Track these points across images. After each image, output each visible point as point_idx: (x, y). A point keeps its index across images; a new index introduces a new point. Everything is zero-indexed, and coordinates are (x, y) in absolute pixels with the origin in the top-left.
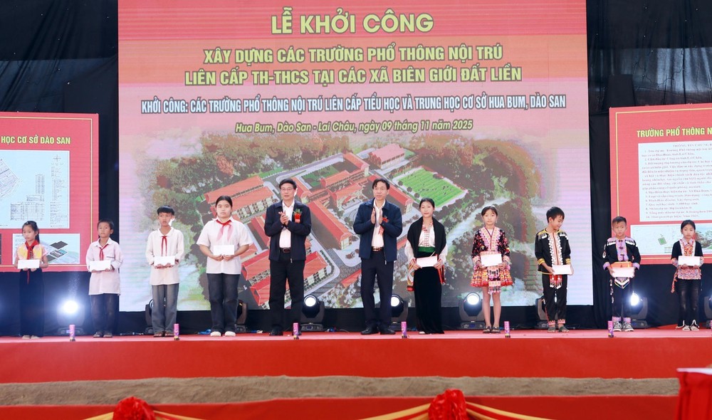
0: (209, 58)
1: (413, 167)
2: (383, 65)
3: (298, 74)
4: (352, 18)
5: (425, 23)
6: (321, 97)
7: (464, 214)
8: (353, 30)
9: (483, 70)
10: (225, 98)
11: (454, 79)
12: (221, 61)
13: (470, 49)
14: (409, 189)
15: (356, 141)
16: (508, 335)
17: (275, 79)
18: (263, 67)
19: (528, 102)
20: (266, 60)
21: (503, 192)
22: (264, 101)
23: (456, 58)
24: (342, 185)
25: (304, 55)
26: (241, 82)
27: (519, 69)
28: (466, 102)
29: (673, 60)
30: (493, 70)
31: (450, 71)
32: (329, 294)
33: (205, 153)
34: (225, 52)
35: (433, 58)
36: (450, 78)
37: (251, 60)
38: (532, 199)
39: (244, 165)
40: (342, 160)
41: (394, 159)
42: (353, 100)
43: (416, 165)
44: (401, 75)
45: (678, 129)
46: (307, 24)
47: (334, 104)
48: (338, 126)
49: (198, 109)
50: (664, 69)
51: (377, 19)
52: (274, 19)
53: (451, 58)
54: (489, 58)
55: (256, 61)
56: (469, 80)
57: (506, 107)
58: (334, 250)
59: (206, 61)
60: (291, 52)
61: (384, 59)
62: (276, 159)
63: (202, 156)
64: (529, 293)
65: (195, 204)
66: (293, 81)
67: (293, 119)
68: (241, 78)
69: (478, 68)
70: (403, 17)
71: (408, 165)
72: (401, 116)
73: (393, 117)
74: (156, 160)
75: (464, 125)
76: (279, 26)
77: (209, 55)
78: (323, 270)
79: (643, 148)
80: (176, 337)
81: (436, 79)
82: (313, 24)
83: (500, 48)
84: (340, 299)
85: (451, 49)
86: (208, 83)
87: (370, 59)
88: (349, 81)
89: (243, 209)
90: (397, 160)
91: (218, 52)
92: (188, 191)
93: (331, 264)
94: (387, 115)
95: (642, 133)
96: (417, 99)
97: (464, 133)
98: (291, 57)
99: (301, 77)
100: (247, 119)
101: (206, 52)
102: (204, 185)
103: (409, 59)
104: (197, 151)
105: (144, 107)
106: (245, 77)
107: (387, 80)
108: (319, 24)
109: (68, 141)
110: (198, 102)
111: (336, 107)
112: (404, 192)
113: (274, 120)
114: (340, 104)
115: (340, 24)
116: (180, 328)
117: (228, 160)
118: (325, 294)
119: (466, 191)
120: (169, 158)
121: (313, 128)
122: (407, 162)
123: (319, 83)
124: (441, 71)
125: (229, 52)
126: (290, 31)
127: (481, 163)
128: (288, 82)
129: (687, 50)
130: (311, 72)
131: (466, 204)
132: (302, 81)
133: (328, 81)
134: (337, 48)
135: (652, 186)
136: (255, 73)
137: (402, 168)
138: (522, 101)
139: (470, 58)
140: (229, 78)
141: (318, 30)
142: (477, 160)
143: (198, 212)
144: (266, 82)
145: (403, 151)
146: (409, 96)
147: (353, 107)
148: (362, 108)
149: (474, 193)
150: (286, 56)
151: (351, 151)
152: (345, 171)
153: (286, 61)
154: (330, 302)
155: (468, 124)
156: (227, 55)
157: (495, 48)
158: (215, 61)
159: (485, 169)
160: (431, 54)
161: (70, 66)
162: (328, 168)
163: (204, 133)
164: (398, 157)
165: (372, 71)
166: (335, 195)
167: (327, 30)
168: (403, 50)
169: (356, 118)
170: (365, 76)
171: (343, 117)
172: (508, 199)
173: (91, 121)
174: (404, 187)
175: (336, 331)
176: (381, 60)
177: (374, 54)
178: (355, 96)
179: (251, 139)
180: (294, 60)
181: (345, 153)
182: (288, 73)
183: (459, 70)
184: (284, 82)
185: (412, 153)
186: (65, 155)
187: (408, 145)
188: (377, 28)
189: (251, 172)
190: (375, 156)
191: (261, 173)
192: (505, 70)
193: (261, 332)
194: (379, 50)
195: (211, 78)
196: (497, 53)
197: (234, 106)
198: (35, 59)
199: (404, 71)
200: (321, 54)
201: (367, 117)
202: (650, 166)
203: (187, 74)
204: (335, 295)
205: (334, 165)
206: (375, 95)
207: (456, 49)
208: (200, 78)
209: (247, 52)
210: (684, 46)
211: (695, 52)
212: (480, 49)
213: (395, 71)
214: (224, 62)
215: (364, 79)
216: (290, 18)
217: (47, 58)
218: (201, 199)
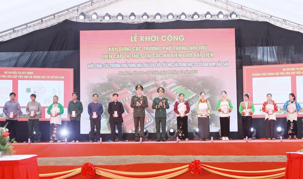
0: (110, 50)
1: (178, 86)
2: (168, 52)
3: (139, 55)
4: (157, 36)
5: (182, 38)
6: (147, 63)
7: (195, 102)
8: (158, 40)
9: (201, 54)
10: (115, 63)
11: (191, 57)
12: (114, 51)
13: (197, 47)
14: (177, 93)
15: (159, 77)
16: (212, 141)
17: (132, 57)
18: (128, 53)
19: (216, 64)
20: (129, 51)
21: (207, 94)
22: (128, 64)
23: (192, 49)
24: (154, 92)
25: (141, 49)
26: (120, 58)
27: (213, 53)
28: (195, 64)
29: (263, 50)
30: (204, 54)
31: (190, 54)
32: (150, 128)
33: (108, 81)
34: (115, 48)
35: (184, 50)
36: (190, 56)
37: (124, 50)
38: (217, 97)
39: (121, 85)
40: (154, 84)
41: (171, 83)
42: (158, 64)
43: (179, 85)
44: (174, 55)
45: (265, 73)
46: (142, 39)
47: (152, 65)
48: (153, 72)
49: (106, 67)
50: (261, 53)
51: (166, 37)
52: (131, 37)
53: (190, 50)
54: (203, 50)
55: (125, 51)
56: (196, 57)
57: (209, 66)
58: (152, 113)
59: (109, 51)
60: (137, 48)
61: (168, 50)
62: (132, 83)
63: (108, 82)
64: (216, 127)
65: (105, 98)
66: (138, 57)
67: (138, 70)
68: (120, 56)
69: (199, 53)
70: (174, 36)
71: (176, 85)
72: (173, 69)
73: (171, 69)
74: (92, 84)
75: (195, 72)
76: (133, 39)
77: (110, 49)
78: (148, 120)
79: (254, 79)
80: (101, 142)
81: (185, 57)
82: (144, 38)
83: (207, 46)
84: (153, 130)
85: (190, 47)
86: (110, 58)
87: (163, 50)
88: (156, 57)
89: (121, 100)
90: (172, 84)
91: (113, 48)
92: (103, 94)
93: (150, 118)
94: (169, 69)
95: (254, 75)
96: (179, 63)
97: (195, 75)
98: (137, 49)
99: (140, 56)
100: (123, 70)
101: (109, 48)
102: (108, 92)
103: (176, 50)
104: (106, 81)
105: (88, 66)
106: (122, 56)
107: (169, 57)
108: (146, 39)
109: (63, 77)
110: (106, 64)
111: (152, 66)
112: (175, 94)
113: (132, 70)
114: (153, 65)
115: (153, 39)
116: (102, 139)
117: (116, 84)
118: (149, 128)
119: (196, 94)
120: (97, 83)
121: (144, 73)
122: (176, 84)
123: (147, 58)
124: (187, 54)
125: (117, 48)
126: (137, 41)
127: (200, 85)
128: (136, 58)
129: (268, 47)
130: (144, 55)
131: (195, 98)
132: (141, 57)
133: (149, 57)
134: (152, 46)
135: (257, 92)
136: (125, 55)
137: (174, 86)
138: (214, 64)
139: (197, 50)
140: (116, 56)
141: (146, 41)
142: (199, 83)
143: (106, 101)
144: (129, 58)
145: (174, 80)
146: (176, 62)
147: (158, 66)
148: (161, 66)
149: (198, 94)
150: (135, 49)
151: (157, 81)
152: (155, 87)
153: (135, 51)
154: (150, 131)
155: (196, 72)
156: (116, 49)
157: (205, 46)
158: (112, 51)
159: (202, 86)
160: (184, 48)
161: (64, 53)
162: (149, 86)
163: (108, 75)
164: (173, 82)
165: (164, 54)
166: (152, 95)
167: (149, 41)
168: (174, 47)
169: (159, 70)
170: (162, 56)
171: (154, 69)
172: (209, 97)
173: (71, 71)
174: (175, 93)
175: (152, 140)
176: (167, 50)
177: (165, 48)
178: (158, 62)
179: (124, 77)
180: (138, 51)
181: (155, 81)
182: (136, 55)
183: (193, 54)
184: (135, 58)
185: (178, 81)
186: (62, 82)
187: (176, 79)
188: (166, 40)
189: (124, 87)
190: (165, 82)
191: (127, 88)
192: (208, 54)
193: (127, 141)
194: (166, 47)
195: (111, 56)
196: (205, 48)
197: (118, 66)
198: (52, 50)
199: (175, 54)
200: (147, 48)
201: (162, 69)
202: (257, 85)
203: (103, 55)
204: (152, 128)
205: (151, 85)
206: (165, 62)
207: (192, 47)
208: (107, 56)
209: (122, 48)
210: (267, 46)
211: (271, 48)
212: (200, 47)
213: (172, 54)
214: (115, 51)
215: (161, 57)
216: (137, 37)
217: (56, 50)
218: (107, 97)
